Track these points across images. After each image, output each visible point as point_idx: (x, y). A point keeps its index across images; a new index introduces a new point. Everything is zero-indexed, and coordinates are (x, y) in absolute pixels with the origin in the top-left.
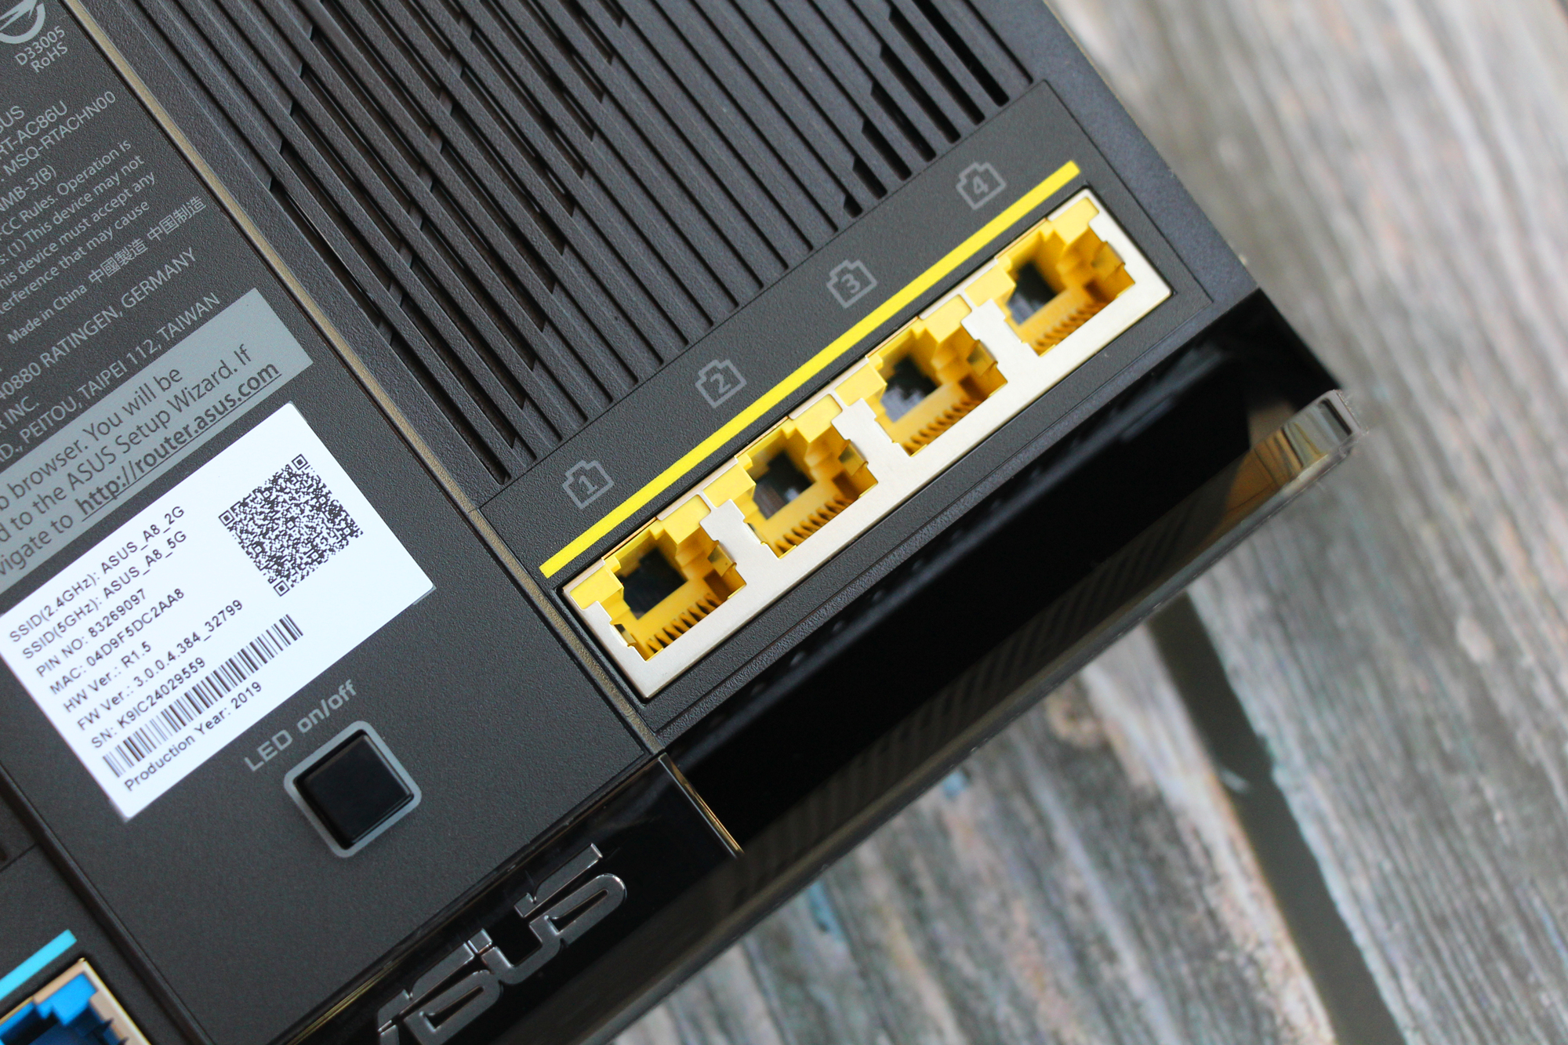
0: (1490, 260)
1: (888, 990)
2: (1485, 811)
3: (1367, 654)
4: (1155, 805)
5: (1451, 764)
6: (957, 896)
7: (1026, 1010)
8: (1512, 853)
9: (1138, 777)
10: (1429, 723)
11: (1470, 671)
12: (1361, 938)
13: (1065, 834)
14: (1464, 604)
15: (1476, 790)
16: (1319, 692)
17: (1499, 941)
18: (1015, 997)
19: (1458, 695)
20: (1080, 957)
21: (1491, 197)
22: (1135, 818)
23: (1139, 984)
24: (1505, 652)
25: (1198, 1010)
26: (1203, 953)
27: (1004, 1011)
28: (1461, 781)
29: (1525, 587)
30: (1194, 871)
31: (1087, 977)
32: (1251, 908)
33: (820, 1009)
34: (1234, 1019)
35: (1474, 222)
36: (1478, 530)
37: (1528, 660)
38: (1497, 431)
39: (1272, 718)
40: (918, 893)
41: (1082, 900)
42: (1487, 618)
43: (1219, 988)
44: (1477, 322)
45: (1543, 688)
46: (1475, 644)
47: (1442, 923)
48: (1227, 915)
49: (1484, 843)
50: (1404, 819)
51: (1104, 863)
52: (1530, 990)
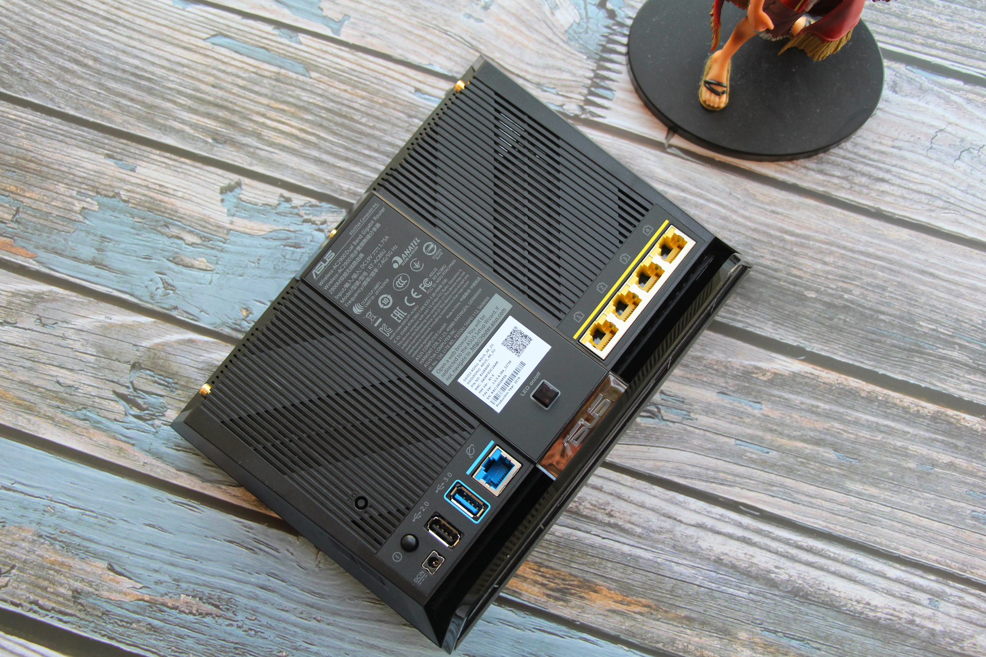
0: (736, 223)
1: (790, 451)
2: (845, 321)
3: (797, 314)
4: (795, 375)
5: (831, 319)
6: (782, 424)
7: (816, 430)
8: (857, 324)
9: (787, 373)
10: (820, 315)
11: (815, 300)
12: (851, 362)
13: (787, 395)
14: (802, 289)
15: (840, 319)
16: (797, 329)
17: (871, 340)
18: (811, 430)
19: (818, 306)
20: (813, 412)
21: (723, 211)
22: (794, 381)
23: (827, 407)
24: (817, 291)
25: (840, 401)
26: (830, 391)
27: (812, 434)
28: (836, 320)
29: (807, 276)
30: (813, 379)
31: (818, 414)
32: (829, 376)
33: (784, 465)
34: (848, 396)
35: (725, 218)
36: (789, 274)
37: (823, 289)
38: (772, 253)
39: (796, 341)
40: (776, 430)
41: (802, 403)
42: (808, 288)
43: (839, 393)
44: (747, 237)
45: (830, 291)
46: (812, 295)
47: (859, 346)
48: (827, 381)
49: (851, 327)
50: (834, 336)
51: (798, 393)
52: (884, 343)
